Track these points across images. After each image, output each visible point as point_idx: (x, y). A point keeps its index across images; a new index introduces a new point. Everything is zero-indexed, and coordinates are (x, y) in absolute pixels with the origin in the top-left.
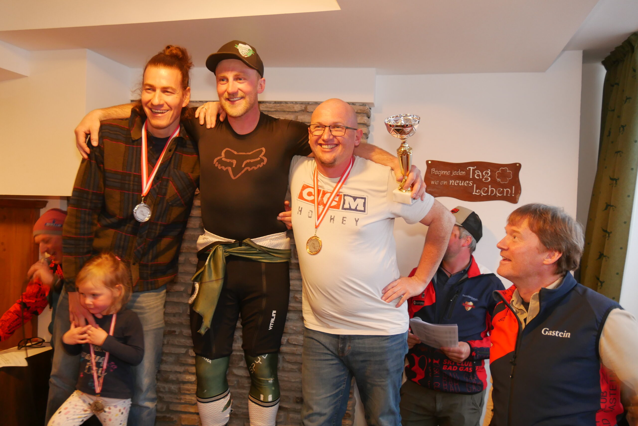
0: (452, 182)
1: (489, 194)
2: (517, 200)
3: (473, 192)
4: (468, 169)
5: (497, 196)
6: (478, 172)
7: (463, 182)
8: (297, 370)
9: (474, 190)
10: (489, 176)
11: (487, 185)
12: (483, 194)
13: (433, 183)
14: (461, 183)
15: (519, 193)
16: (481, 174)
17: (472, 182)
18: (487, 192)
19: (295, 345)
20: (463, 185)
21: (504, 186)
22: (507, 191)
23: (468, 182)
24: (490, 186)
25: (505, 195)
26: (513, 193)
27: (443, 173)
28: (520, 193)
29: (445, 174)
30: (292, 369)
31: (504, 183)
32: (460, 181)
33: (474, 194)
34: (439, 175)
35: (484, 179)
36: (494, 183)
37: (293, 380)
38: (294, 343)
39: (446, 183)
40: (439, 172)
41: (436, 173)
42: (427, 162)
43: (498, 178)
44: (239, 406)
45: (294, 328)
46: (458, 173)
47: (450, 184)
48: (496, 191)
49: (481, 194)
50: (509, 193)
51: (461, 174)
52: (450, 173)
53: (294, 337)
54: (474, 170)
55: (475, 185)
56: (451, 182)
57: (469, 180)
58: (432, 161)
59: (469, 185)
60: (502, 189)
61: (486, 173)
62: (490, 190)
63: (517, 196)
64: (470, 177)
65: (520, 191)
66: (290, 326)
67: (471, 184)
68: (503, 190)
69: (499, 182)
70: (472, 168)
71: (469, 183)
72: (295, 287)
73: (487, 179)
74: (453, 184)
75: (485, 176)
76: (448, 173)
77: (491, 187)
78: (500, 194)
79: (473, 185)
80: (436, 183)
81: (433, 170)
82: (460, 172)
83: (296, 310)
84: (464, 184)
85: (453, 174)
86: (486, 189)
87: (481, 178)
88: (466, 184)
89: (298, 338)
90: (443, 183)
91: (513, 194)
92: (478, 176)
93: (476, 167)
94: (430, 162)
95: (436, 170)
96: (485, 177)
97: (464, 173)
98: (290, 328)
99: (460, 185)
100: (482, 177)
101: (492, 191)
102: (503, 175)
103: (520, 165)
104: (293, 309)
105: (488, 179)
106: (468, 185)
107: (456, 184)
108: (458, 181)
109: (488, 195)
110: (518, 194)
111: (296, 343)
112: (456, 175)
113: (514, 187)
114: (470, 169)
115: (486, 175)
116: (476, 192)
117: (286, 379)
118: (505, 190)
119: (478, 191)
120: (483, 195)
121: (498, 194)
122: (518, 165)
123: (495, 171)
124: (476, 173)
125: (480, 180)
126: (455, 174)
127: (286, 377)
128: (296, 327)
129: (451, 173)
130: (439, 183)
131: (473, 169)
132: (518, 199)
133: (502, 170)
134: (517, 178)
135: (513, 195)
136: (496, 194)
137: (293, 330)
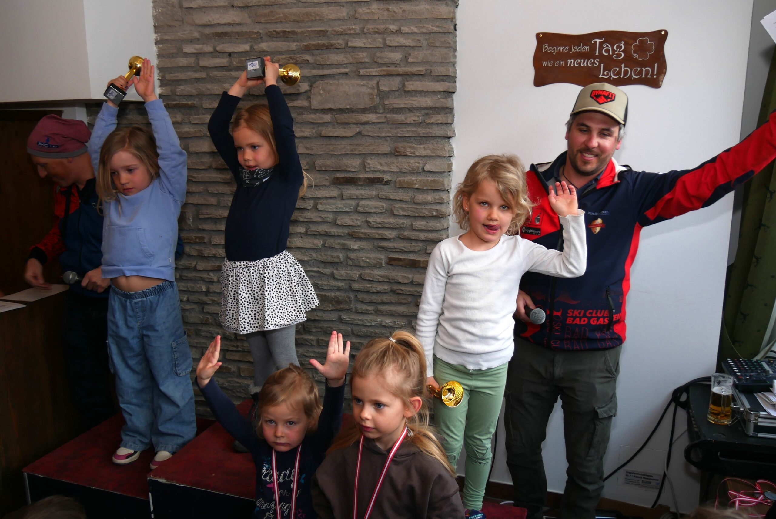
0: (571, 62)
1: (622, 77)
2: (661, 83)
3: (600, 75)
4: (593, 42)
5: (633, 79)
6: (607, 46)
7: (586, 60)
8: (373, 312)
9: (600, 72)
10: (621, 51)
11: (618, 63)
12: (613, 76)
13: (544, 64)
14: (583, 63)
15: (662, 73)
16: (610, 49)
17: (598, 60)
18: (619, 73)
19: (369, 280)
20: (585, 65)
21: (643, 64)
22: (647, 72)
23: (592, 61)
24: (623, 65)
25: (643, 76)
26: (655, 73)
27: (559, 49)
28: (665, 74)
29: (561, 51)
30: (367, 310)
31: (643, 60)
32: (582, 61)
33: (600, 77)
34: (554, 52)
35: (614, 56)
36: (629, 60)
37: (368, 324)
38: (367, 278)
39: (562, 64)
40: (554, 49)
41: (549, 50)
42: (537, 35)
43: (635, 52)
44: (306, 354)
45: (368, 260)
46: (580, 49)
47: (568, 65)
48: (631, 71)
49: (611, 76)
50: (650, 74)
51: (583, 50)
52: (568, 49)
53: (368, 271)
54: (601, 44)
55: (602, 65)
56: (569, 62)
57: (595, 57)
58: (544, 34)
59: (595, 65)
60: (639, 69)
61: (617, 47)
62: (623, 70)
63: (661, 77)
64: (596, 53)
65: (665, 70)
66: (362, 257)
67: (598, 64)
68: (642, 70)
69: (636, 58)
70: (598, 41)
71: (594, 63)
72: (367, 209)
73: (619, 55)
74: (572, 65)
75: (616, 51)
76: (566, 50)
77: (625, 67)
78: (636, 75)
79: (600, 65)
80: (549, 65)
81: (545, 46)
82: (582, 47)
83: (368, 237)
84: (587, 63)
85: (573, 50)
86: (618, 69)
87: (611, 54)
88: (590, 64)
89: (372, 272)
90: (559, 64)
91: (655, 75)
92: (607, 51)
93: (604, 39)
94: (541, 36)
95: (549, 46)
96: (616, 53)
97: (588, 49)
98: (363, 260)
99: (582, 65)
100: (612, 52)
101: (626, 72)
102: (642, 48)
103: (666, 33)
104: (365, 237)
105: (621, 55)
106: (593, 65)
107: (576, 65)
108: (579, 61)
109: (620, 77)
110: (662, 75)
111: (370, 279)
112: (576, 52)
113: (656, 65)
114: (596, 42)
115: (618, 50)
116: (603, 74)
117: (360, 323)
118: (644, 70)
119: (607, 73)
120: (613, 78)
121: (634, 76)
122: (663, 33)
123: (630, 43)
124: (604, 48)
125: (610, 57)
126: (575, 50)
127: (359, 320)
128: (370, 258)
129: (570, 50)
130: (554, 64)
131: (600, 42)
132: (662, 81)
133: (641, 41)
134: (662, 52)
135: (655, 77)
136: (631, 76)
137: (366, 262)
